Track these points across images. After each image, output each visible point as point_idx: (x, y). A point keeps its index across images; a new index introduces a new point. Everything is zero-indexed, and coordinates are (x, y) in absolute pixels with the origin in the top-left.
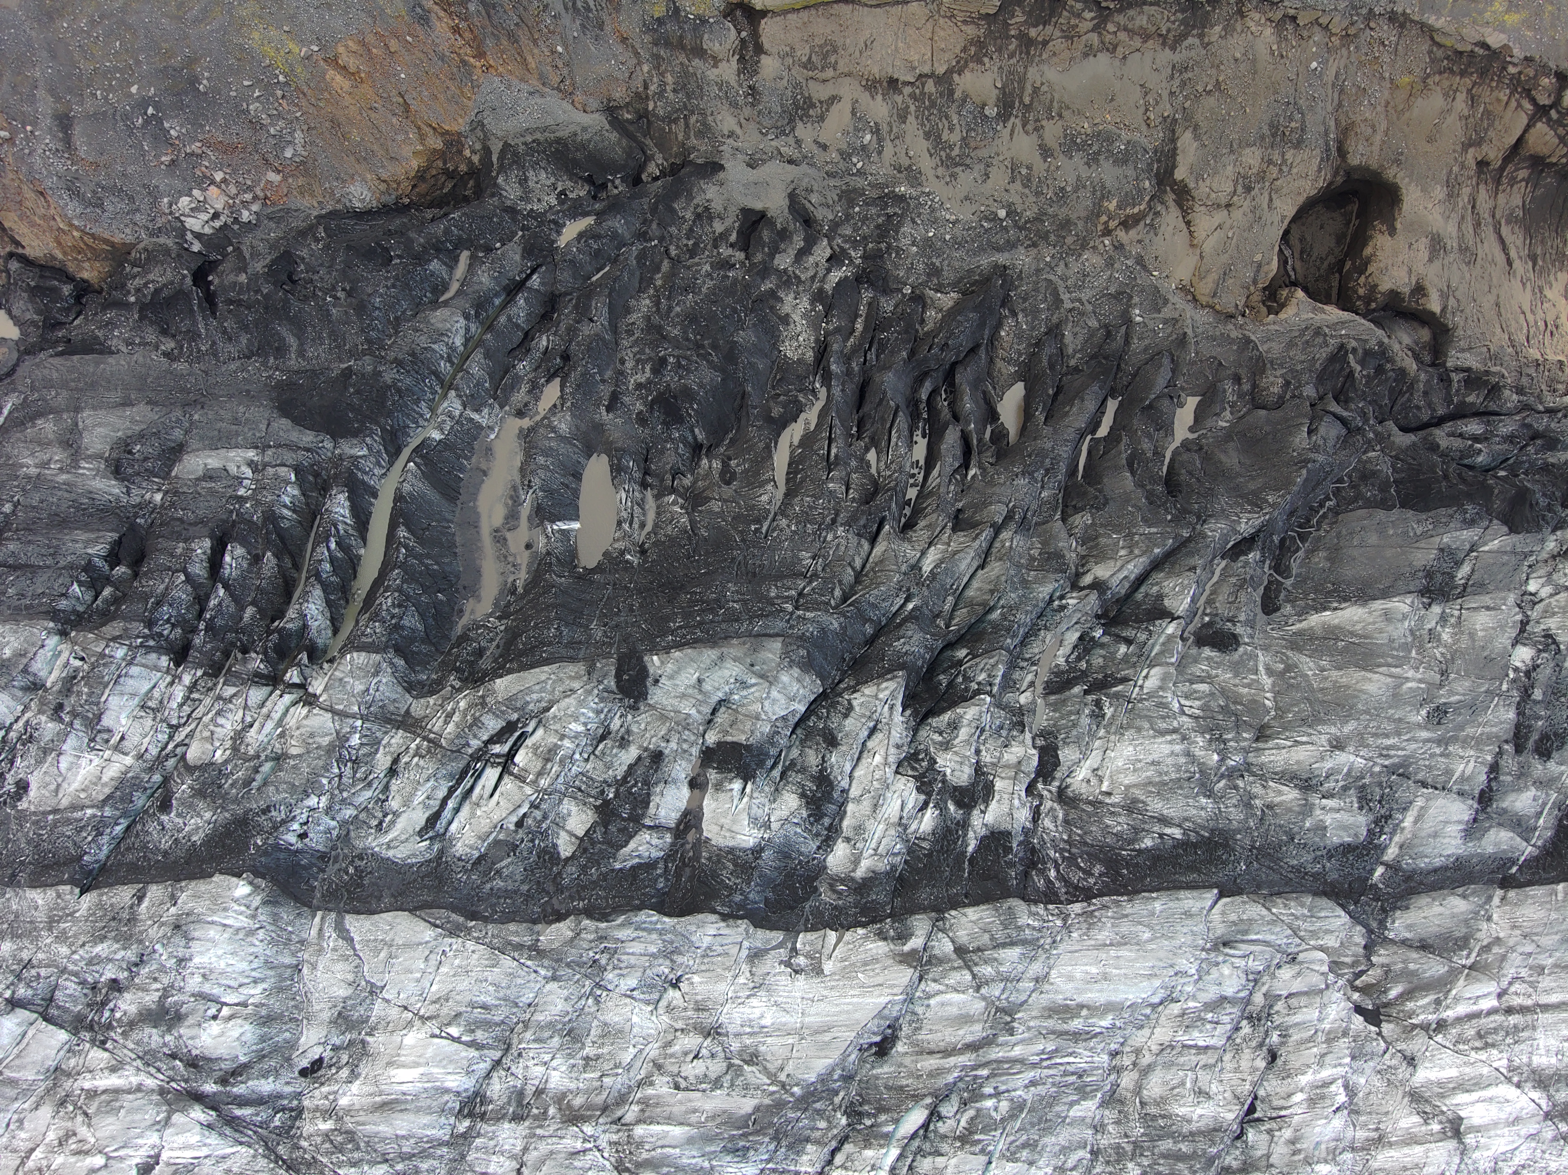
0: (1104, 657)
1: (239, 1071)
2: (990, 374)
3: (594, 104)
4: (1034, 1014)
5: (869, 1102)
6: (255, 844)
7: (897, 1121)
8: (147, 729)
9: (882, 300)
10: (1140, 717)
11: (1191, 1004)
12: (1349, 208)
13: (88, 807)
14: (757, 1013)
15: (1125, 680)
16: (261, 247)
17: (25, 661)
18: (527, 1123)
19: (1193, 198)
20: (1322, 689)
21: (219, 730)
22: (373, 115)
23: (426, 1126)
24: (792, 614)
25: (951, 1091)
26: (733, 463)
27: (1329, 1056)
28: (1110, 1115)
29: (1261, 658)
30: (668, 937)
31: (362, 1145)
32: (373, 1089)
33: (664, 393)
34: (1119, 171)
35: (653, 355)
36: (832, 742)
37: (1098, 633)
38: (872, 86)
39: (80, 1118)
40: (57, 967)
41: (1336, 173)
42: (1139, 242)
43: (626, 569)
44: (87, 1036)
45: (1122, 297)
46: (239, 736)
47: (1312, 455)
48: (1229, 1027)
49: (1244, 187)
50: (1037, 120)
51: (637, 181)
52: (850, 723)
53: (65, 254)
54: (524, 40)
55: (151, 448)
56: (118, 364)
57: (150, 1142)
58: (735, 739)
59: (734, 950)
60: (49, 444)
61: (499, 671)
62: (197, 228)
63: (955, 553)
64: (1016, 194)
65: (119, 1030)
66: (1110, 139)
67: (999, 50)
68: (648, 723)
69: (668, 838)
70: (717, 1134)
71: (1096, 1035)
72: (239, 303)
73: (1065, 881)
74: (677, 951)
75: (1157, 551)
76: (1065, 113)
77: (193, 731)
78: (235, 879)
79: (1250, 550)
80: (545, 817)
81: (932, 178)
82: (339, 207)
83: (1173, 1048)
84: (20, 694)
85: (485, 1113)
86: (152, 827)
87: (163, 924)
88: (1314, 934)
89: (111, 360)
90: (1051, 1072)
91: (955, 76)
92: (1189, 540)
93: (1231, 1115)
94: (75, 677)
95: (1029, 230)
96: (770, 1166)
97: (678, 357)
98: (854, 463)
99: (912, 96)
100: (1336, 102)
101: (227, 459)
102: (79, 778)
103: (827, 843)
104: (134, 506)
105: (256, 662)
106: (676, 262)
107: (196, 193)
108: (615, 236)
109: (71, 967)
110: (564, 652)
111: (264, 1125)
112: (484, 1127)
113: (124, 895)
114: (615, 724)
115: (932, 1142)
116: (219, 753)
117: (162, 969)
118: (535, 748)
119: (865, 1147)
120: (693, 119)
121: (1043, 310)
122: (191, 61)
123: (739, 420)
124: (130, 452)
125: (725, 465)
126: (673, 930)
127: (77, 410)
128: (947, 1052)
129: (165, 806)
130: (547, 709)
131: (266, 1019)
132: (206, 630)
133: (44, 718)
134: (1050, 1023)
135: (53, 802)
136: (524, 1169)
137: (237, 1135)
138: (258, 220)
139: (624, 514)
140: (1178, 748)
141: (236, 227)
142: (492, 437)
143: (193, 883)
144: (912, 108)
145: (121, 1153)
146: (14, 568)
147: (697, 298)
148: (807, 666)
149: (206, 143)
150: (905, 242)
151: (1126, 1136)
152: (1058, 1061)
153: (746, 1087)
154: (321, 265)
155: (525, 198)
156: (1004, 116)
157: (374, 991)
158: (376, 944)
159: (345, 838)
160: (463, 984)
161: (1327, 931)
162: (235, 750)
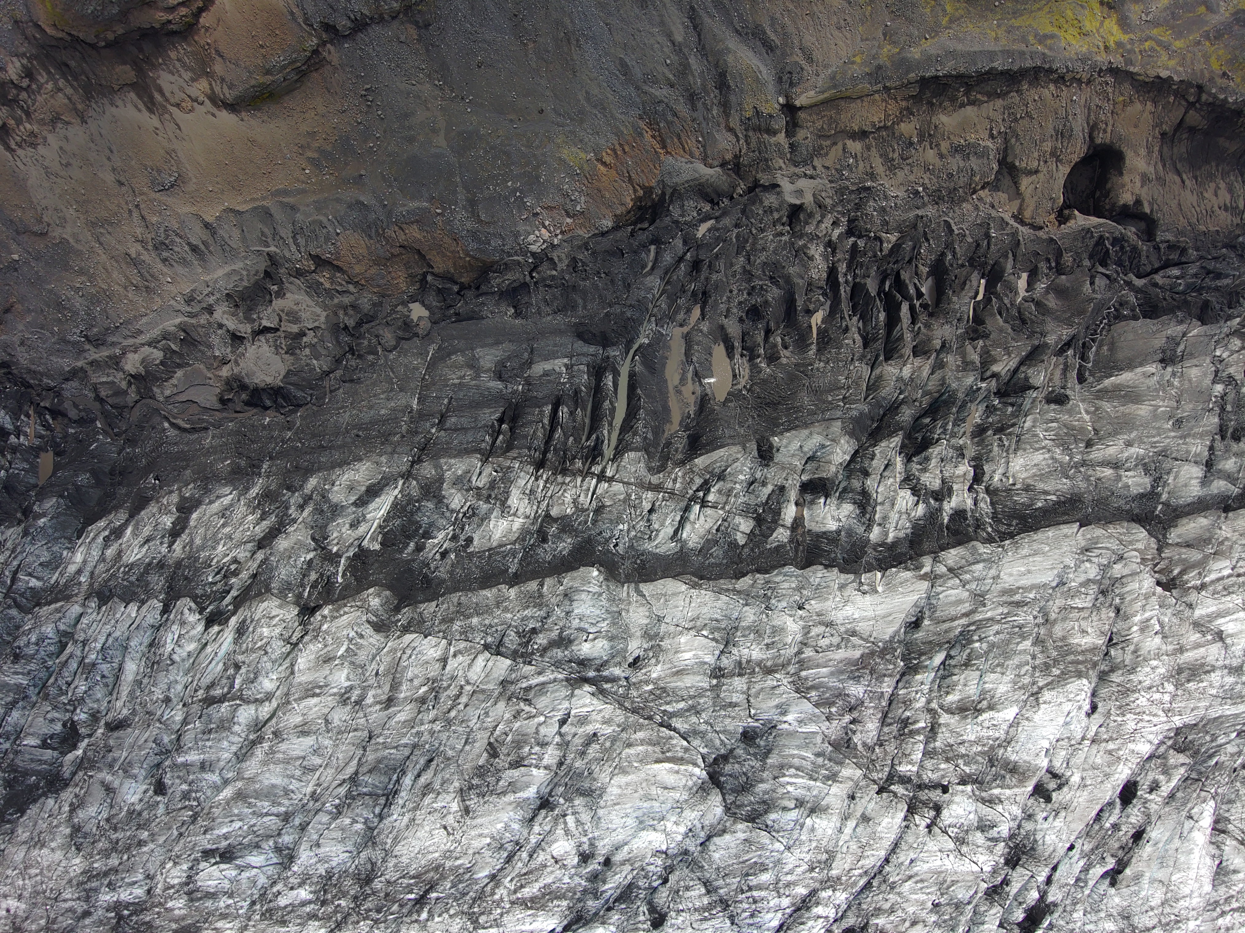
0: (999, 415)
1: (604, 664)
3: (716, 163)
4: (995, 595)
5: (914, 652)
6: (599, 549)
7: (931, 659)
8: (527, 504)
9: (858, 242)
10: (1024, 443)
11: (1073, 584)
13: (508, 544)
14: (850, 613)
15: (1013, 425)
16: (563, 256)
17: (468, 476)
18: (746, 677)
19: (1018, 170)
20: (1117, 417)
21: (565, 499)
22: (615, 184)
23: (698, 682)
24: (843, 407)
25: (957, 640)
26: (787, 338)
27: (1148, 606)
28: (1037, 649)
29: (1082, 406)
30: (799, 580)
31: (670, 693)
32: (670, 666)
33: (754, 305)
34: (979, 162)
35: (747, 286)
36: (867, 474)
37: (996, 402)
38: (853, 136)
39: (523, 703)
40: (506, 625)
41: (1089, 149)
42: (990, 195)
43: (744, 398)
44: (521, 660)
45: (985, 225)
46: (576, 501)
47: (1094, 296)
48: (1093, 596)
49: (1043, 161)
50: (937, 142)
51: (732, 198)
52: (874, 463)
53: (456, 269)
54: (683, 137)
55: (515, 363)
56: (488, 323)
57: (565, 706)
58: (819, 476)
59: (832, 584)
60: (462, 367)
61: (693, 456)
62: (534, 250)
63: (920, 367)
64: (927, 179)
65: (538, 654)
66: (975, 146)
67: (918, 111)
68: (775, 472)
69: (788, 532)
70: (844, 670)
71: (1027, 604)
72: (552, 285)
73: (997, 531)
74: (803, 588)
75: (1023, 354)
76: (952, 137)
77: (548, 503)
78: (591, 568)
79: (1068, 349)
80: (729, 526)
81: (883, 176)
82: (597, 231)
83: (1066, 609)
84: (465, 492)
85: (724, 674)
86: (539, 551)
87: (557, 596)
88: (1131, 543)
89: (484, 322)
90: (1007, 626)
91: (896, 126)
92: (1039, 346)
93: (1101, 641)
94: (495, 480)
95: (934, 196)
98: (854, 329)
100: (1086, 114)
101: (553, 365)
102: (500, 531)
103: (869, 528)
104: (510, 393)
105: (578, 464)
106: (756, 236)
107: (537, 232)
108: (726, 227)
109: (513, 623)
110: (728, 441)
111: (616, 693)
112: (725, 681)
113: (533, 585)
114: (758, 475)
115: (948, 670)
116: (568, 510)
117: (559, 618)
118: (719, 492)
119: (916, 675)
120: (761, 164)
121: (943, 236)
122: (537, 168)
124: (505, 367)
125: (782, 339)
126: (802, 576)
127: (473, 348)
128: (954, 619)
129: (544, 540)
130: (725, 471)
131: (611, 639)
133: (480, 503)
134: (1004, 599)
135: (488, 545)
136: (750, 697)
137: (605, 699)
138: (560, 242)
139: (736, 371)
140: (1047, 456)
141: (550, 247)
142: (669, 339)
143: (569, 574)
144: (874, 144)
145: (551, 714)
146: (456, 430)
147: (768, 253)
148: (852, 434)
149: (543, 207)
150: (870, 210)
151: (1049, 657)
152: (1010, 619)
153: (854, 646)
154: (590, 262)
155: (683, 216)
156: (920, 142)
157: (660, 619)
158: (658, 596)
159: (632, 547)
160: (705, 610)
161: (1137, 541)
162: (577, 508)
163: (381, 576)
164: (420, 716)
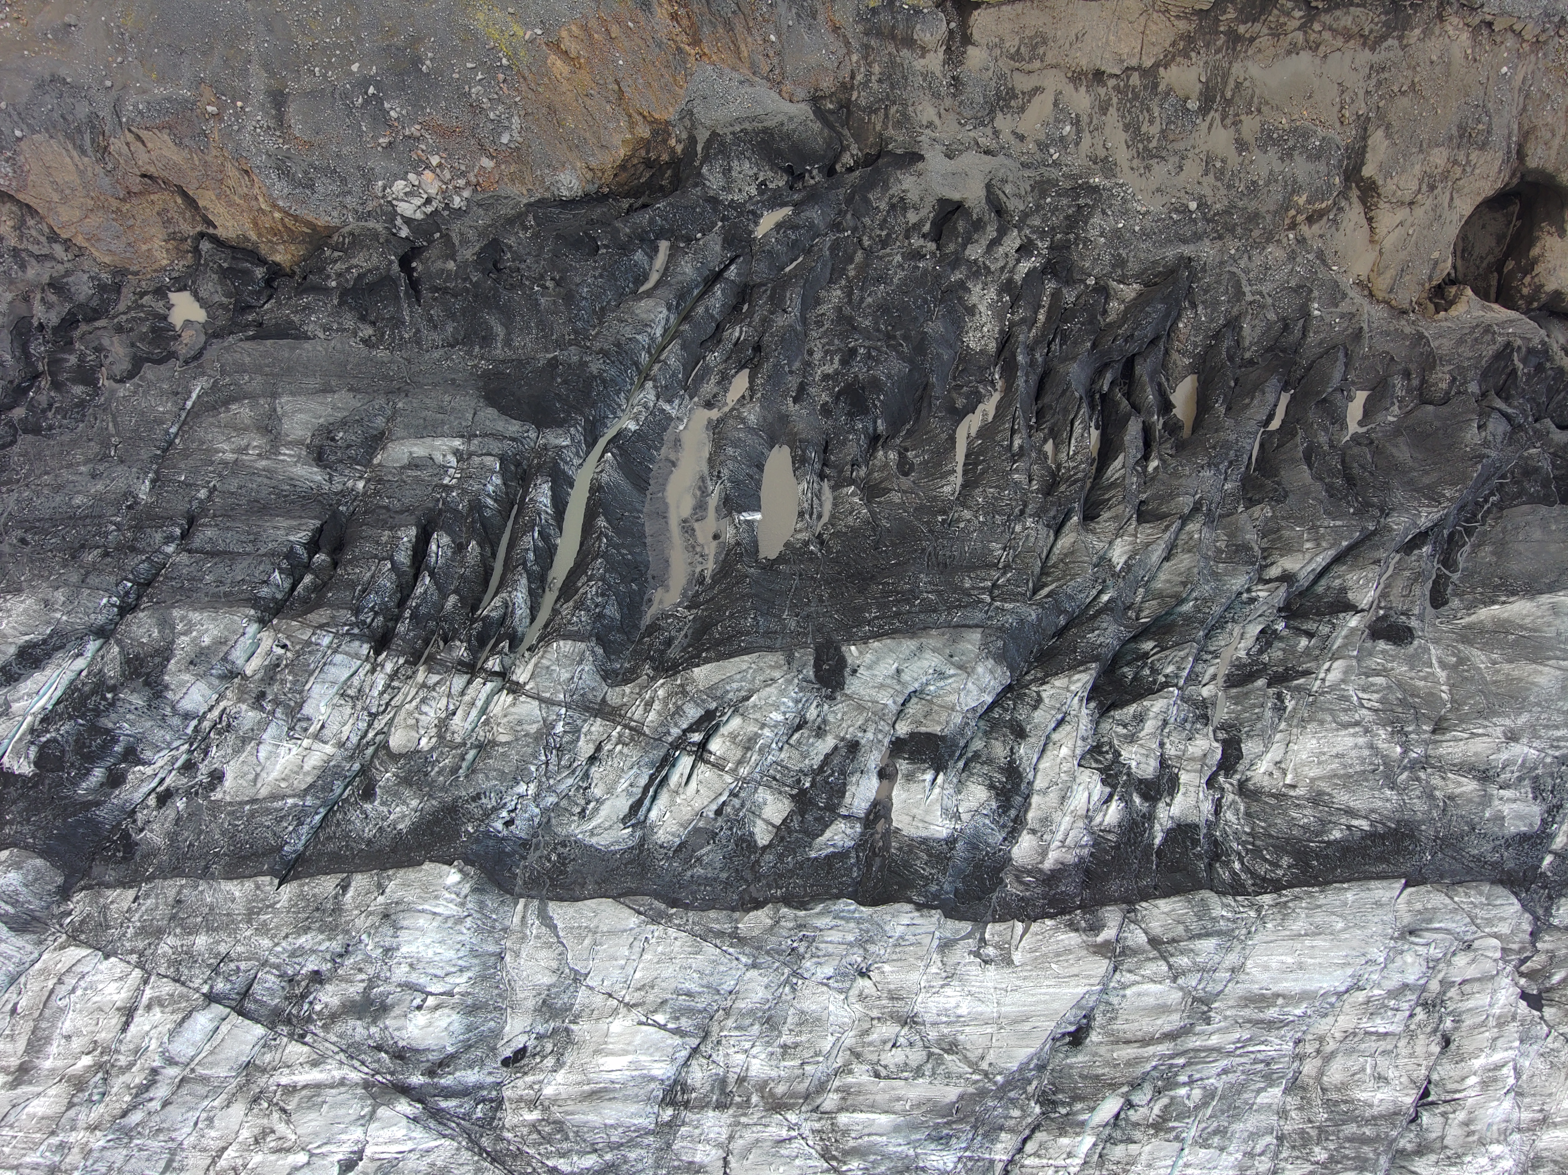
0: (1284, 650)
1: (446, 1062)
2: (1164, 366)
3: (801, 93)
4: (1230, 1003)
5: (1063, 1091)
6: (467, 831)
7: (1092, 1109)
8: (346, 717)
9: (1064, 291)
10: (1322, 710)
11: (1376, 992)
12: (1511, 209)
13: (290, 796)
14: (952, 1002)
15: (1306, 673)
16: (471, 234)
17: (225, 648)
18: (731, 1111)
19: (1379, 195)
20: (1495, 682)
21: (423, 717)
22: (588, 102)
23: (633, 1115)
24: (990, 605)
25: (1144, 1080)
26: (910, 454)
27: (1501, 1040)
28: (1292, 1102)
29: (1433, 651)
30: (865, 926)
31: (571, 1135)
32: (580, 1078)
33: (852, 384)
34: (1311, 167)
35: (842, 346)
36: (1020, 733)
37: (1280, 626)
38: (1077, 78)
39: (276, 1115)
40: (258, 960)
41: (1513, 175)
42: (1321, 236)
43: (811, 560)
44: (285, 1030)
45: (1303, 291)
46: (443, 725)
47: (1487, 451)
48: (1407, 1013)
49: (1428, 185)
50: (1237, 115)
51: (830, 172)
52: (1039, 715)
53: (260, 235)
54: (739, 28)
55: (353, 436)
56: (314, 349)
57: (354, 1137)
58: (929, 730)
59: (927, 940)
60: (246, 429)
61: (694, 660)
62: (408, 213)
63: (1148, 545)
64: (1208, 187)
65: (319, 1023)
66: (1306, 135)
67: (1207, 46)
68: (844, 713)
69: (858, 828)
70: (923, 1122)
71: (1287, 1024)
72: (445, 291)
73: (1251, 873)
74: (871, 940)
75: (1345, 543)
76: (1264, 109)
77: (392, 719)
78: (446, 867)
79: (1424, 544)
80: (743, 806)
81: (1126, 170)
82: (548, 195)
83: (1355, 1034)
84: (216, 682)
85: (688, 1101)
86: (355, 816)
87: (371, 914)
88: (1489, 922)
89: (307, 345)
90: (1242, 1060)
91: (1161, 70)
92: (1374, 533)
93: (1409, 1099)
94: (278, 665)
95: (1217, 222)
96: (968, 1154)
97: (869, 348)
98: (1034, 455)
99: (1116, 88)
100: (1521, 106)
101: (433, 448)
102: (278, 767)
103: (1013, 835)
104: (336, 494)
105: (461, 651)
106: (869, 252)
107: (411, 177)
108: (812, 226)
109: (273, 959)
110: (761, 642)
111: (466, 1117)
112: (689, 1116)
113: (327, 885)
114: (812, 713)
115: (1123, 1130)
116: (424, 741)
117: (368, 959)
118: (733, 737)
119: (1060, 1135)
120: (893, 109)
121: (1223, 302)
122: (415, 41)
123: (918, 412)
124: (333, 439)
125: (902, 455)
126: (870, 921)
127: (274, 395)
128: (1146, 1041)
129: (368, 794)
130: (747, 698)
131: (472, 1009)
132: (411, 618)
133: (244, 707)
134: (1247, 1013)
135: (250, 793)
136: (730, 1158)
137: (441, 1128)
138: (468, 206)
139: (806, 505)
140: (1361, 741)
141: (446, 213)
142: (681, 427)
143: (401, 872)
144: (1115, 100)
145: (324, 1150)
146: (213, 554)
147: (889, 289)
148: (1001, 657)
149: (425, 126)
150: (1093, 233)
151: (1310, 1121)
152: (1251, 1049)
153: (948, 1076)
154: (529, 254)
155: (727, 189)
156: (1204, 110)
157: (578, 978)
158: (580, 933)
159: (546, 825)
160: (668, 971)
161: (1502, 919)
162: (441, 737)
163: (26, 829)
164: (72, 1113)
